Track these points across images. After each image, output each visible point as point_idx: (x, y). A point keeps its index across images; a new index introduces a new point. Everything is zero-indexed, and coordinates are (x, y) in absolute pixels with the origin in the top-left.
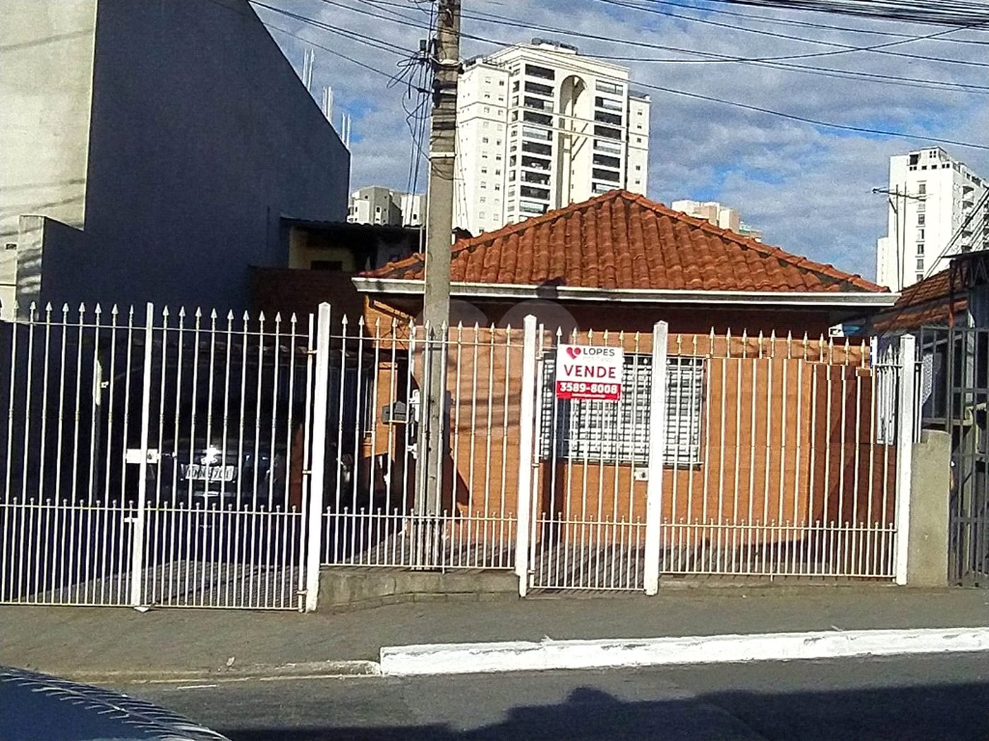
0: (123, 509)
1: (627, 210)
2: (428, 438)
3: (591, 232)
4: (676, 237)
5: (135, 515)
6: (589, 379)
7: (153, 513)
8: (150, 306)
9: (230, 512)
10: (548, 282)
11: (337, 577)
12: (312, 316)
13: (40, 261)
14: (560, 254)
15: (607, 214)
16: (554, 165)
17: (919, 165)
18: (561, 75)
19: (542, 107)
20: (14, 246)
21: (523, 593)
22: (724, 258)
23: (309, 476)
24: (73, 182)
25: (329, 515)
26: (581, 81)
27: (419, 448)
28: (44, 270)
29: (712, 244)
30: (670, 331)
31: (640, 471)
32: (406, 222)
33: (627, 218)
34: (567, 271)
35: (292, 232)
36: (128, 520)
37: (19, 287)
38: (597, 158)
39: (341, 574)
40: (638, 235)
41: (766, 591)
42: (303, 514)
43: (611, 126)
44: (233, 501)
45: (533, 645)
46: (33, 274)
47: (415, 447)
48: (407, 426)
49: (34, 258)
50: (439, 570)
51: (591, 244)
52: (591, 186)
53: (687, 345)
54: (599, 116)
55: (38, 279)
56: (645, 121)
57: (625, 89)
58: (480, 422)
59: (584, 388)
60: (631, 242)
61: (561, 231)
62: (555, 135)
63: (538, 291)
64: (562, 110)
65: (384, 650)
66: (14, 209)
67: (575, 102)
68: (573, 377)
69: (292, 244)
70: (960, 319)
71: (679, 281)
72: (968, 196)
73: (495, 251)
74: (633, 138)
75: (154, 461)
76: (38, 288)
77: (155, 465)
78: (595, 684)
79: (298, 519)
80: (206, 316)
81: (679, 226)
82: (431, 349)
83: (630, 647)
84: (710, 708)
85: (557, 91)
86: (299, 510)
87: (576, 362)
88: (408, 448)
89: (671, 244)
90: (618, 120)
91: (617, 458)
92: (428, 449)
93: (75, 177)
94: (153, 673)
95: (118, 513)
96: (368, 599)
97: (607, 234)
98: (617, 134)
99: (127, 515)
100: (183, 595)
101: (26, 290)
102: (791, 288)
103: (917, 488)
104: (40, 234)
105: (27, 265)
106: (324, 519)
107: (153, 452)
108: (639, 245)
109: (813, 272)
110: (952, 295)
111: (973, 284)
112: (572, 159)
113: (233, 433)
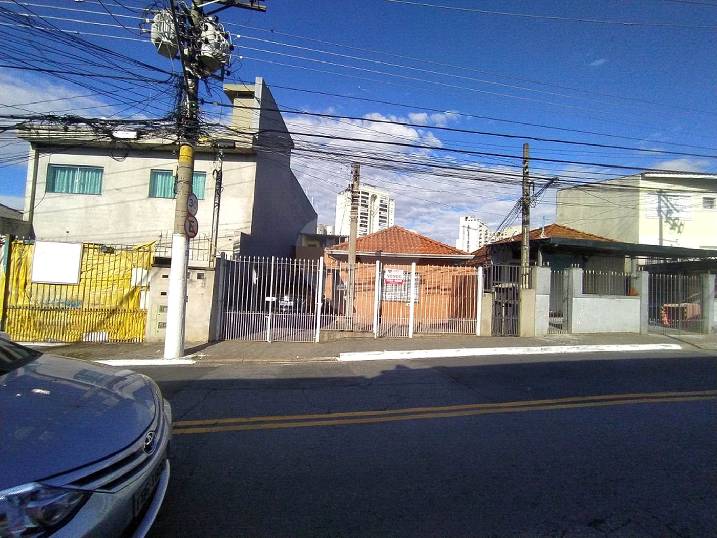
0: (265, 314)
1: (398, 232)
2: (350, 294)
3: (389, 238)
4: (412, 239)
5: (268, 315)
6: (394, 278)
7: (273, 315)
8: (273, 257)
9: (295, 315)
10: (378, 251)
11: (324, 333)
12: (318, 261)
13: (239, 244)
14: (381, 243)
15: (393, 233)
16: (369, 218)
17: (468, 220)
18: (371, 194)
19: (365, 203)
20: (231, 240)
21: (376, 337)
22: (426, 245)
23: (317, 305)
24: (248, 222)
25: (322, 316)
26: (376, 196)
27: (347, 297)
28: (240, 247)
29: (421, 241)
30: (416, 265)
31: (408, 304)
32: (328, 234)
33: (398, 234)
34: (383, 248)
35: (303, 237)
36: (267, 317)
37: (234, 251)
38: (380, 217)
39: (325, 332)
40: (402, 238)
41: (442, 337)
42: (315, 316)
43: (384, 208)
44: (296, 312)
45: (382, 352)
46: (238, 248)
47: (346, 297)
48: (344, 292)
49: (238, 243)
50: (352, 331)
51: (389, 241)
52: (378, 225)
53: (421, 269)
54: (381, 205)
55: (239, 249)
56: (393, 207)
57: (388, 198)
58: (360, 289)
59: (393, 281)
60: (400, 240)
61: (380, 237)
62: (369, 211)
63: (376, 254)
64: (371, 204)
65: (340, 354)
66: (232, 230)
67: (374, 201)
68: (390, 278)
69: (303, 240)
70: (489, 262)
71: (414, 251)
72: (481, 228)
73: (363, 242)
74: (390, 212)
75: (273, 300)
76: (239, 252)
77: (274, 302)
78: (402, 364)
79: (314, 317)
80: (289, 260)
81: (413, 236)
82: (351, 270)
83: (408, 353)
84: (436, 371)
85: (370, 199)
86: (314, 314)
87: (390, 274)
88: (344, 297)
89: (411, 241)
90: (386, 206)
91: (402, 300)
92: (350, 297)
93: (249, 221)
94: (277, 360)
95: (263, 315)
96: (333, 339)
97: (393, 238)
98: (386, 210)
99: (266, 315)
100: (281, 337)
101: (236, 252)
102: (444, 254)
103: (483, 309)
104: (239, 237)
105: (236, 245)
106: (321, 317)
107: (273, 298)
108: (402, 241)
109: (451, 249)
110: (486, 256)
111: (492, 253)
112: (374, 217)
113: (291, 292)
